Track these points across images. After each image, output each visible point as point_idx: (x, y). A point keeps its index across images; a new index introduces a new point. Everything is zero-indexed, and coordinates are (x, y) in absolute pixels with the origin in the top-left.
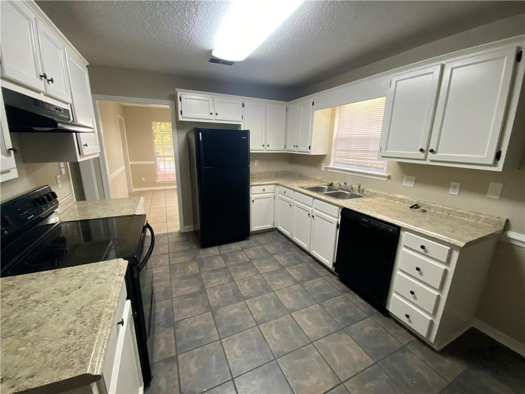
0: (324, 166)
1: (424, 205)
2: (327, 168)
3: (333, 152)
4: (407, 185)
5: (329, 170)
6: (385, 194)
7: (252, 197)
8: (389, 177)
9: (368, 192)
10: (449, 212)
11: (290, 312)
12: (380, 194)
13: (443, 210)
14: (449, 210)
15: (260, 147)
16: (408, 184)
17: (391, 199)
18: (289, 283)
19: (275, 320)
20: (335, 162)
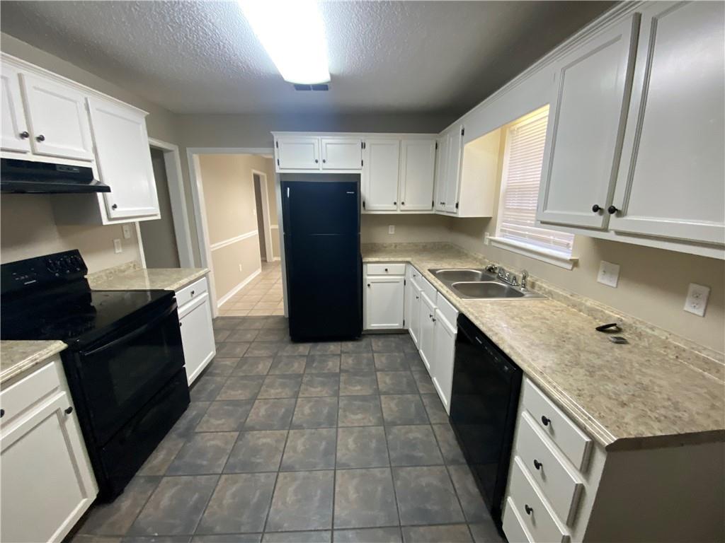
0: (488, 237)
1: (630, 326)
2: (491, 240)
3: (500, 212)
4: (603, 282)
5: (493, 244)
6: (564, 294)
7: (368, 279)
8: (575, 263)
9: (540, 288)
10: (679, 352)
11: (337, 466)
12: (559, 295)
13: (666, 345)
14: (678, 347)
15: (391, 205)
16: (607, 281)
17: (574, 306)
18: (370, 421)
19: (307, 473)
20: (502, 230)
